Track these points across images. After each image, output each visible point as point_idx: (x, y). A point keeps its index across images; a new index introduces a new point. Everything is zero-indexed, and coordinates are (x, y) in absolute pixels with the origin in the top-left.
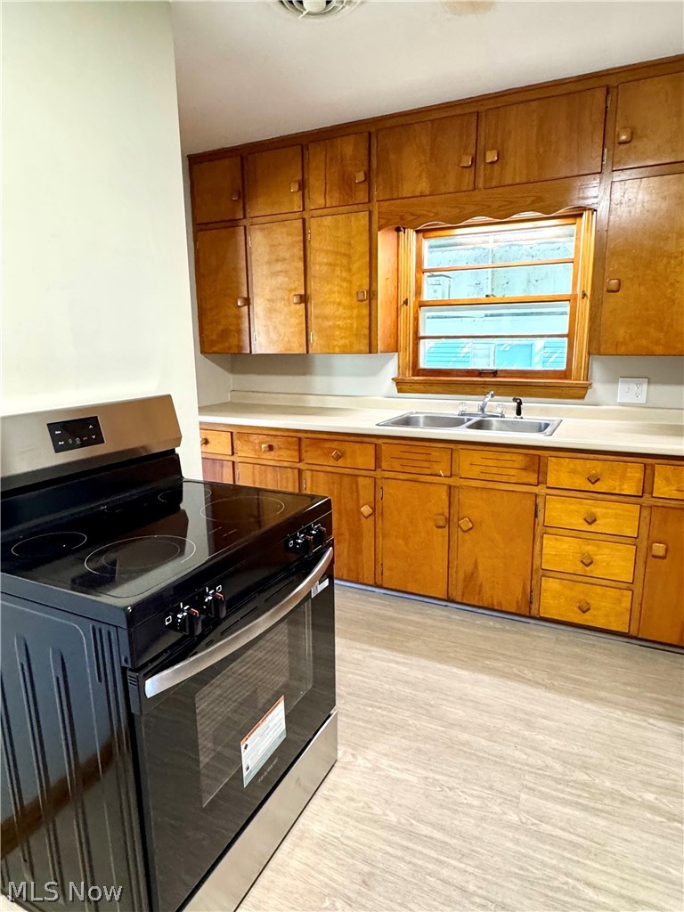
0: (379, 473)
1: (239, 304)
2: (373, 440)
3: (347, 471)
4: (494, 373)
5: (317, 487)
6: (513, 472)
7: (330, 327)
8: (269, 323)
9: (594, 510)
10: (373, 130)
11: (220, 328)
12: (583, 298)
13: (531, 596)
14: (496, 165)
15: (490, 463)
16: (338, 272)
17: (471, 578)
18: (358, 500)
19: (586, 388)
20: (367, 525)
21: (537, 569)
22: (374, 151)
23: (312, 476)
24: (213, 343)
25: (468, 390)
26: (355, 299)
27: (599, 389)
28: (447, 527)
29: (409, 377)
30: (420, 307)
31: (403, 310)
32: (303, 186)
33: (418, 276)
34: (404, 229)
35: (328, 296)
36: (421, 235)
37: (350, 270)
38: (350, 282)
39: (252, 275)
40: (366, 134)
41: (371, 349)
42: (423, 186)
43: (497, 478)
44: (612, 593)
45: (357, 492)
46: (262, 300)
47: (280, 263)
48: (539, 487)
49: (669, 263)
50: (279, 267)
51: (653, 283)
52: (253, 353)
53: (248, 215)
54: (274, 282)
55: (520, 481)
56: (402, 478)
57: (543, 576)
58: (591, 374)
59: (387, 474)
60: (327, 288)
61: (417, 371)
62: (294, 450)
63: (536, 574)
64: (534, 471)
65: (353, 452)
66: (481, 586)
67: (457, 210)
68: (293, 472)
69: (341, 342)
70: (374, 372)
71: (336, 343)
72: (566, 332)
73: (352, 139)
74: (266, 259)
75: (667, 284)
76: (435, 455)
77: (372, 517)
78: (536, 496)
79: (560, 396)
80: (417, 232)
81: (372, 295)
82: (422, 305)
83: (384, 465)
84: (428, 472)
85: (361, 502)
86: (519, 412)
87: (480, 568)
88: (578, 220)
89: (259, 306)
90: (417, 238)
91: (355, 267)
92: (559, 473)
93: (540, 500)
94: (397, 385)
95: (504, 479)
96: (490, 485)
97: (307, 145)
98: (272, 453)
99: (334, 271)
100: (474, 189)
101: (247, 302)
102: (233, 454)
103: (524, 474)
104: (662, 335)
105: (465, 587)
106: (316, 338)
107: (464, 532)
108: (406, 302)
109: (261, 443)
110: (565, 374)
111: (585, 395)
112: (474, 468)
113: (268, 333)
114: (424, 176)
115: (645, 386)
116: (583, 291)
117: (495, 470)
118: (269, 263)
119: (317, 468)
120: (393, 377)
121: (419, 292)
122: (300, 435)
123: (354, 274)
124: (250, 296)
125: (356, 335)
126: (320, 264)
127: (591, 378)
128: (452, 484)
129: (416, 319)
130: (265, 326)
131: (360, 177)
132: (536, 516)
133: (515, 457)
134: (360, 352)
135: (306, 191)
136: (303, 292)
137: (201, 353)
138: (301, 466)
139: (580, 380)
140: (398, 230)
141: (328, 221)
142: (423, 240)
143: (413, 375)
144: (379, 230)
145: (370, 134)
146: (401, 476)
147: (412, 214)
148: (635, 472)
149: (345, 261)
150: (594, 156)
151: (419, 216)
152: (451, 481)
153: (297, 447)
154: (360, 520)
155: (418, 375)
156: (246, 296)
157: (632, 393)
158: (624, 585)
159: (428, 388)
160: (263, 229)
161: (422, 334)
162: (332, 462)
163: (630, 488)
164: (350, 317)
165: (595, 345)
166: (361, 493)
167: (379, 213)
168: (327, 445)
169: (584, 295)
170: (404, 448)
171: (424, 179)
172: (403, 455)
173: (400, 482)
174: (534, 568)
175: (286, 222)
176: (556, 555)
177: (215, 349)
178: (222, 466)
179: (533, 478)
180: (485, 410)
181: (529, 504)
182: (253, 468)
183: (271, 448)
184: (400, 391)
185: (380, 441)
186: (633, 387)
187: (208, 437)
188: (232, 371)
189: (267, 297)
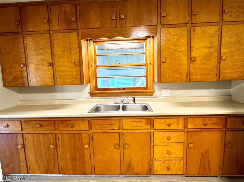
0: (91, 131)
1: (22, 66)
2: (87, 119)
3: (77, 132)
4: (124, 89)
5: (64, 140)
6: (142, 125)
7: (64, 75)
8: (36, 74)
9: (170, 135)
10: (77, 3)
11: (13, 76)
12: (150, 65)
13: (151, 168)
14: (124, 20)
15: (134, 123)
16: (66, 54)
17: (129, 165)
18: (82, 143)
19: (153, 92)
20: (87, 152)
21: (152, 158)
22: (78, 10)
23: (61, 136)
24: (10, 82)
25: (116, 95)
26: (74, 65)
27: (157, 92)
28: (119, 149)
29: (95, 92)
30: (96, 67)
31: (91, 68)
32: (49, 21)
33: (95, 57)
34: (89, 40)
35: (62, 63)
36: (95, 43)
37: (71, 54)
38: (71, 58)
39: (27, 55)
40: (74, 4)
41: (82, 83)
42: (98, 25)
43: (136, 128)
44: (178, 162)
45: (82, 139)
46: (32, 65)
47: (40, 50)
48: (151, 130)
49: (179, 54)
50: (40, 51)
51: (175, 60)
52: (30, 85)
53: (24, 31)
54: (38, 58)
55: (145, 128)
56: (101, 132)
57: (154, 160)
58: (154, 88)
59: (94, 131)
60: (62, 60)
61: (97, 89)
62: (53, 126)
63: (152, 160)
64: (149, 124)
65: (79, 124)
66: (133, 168)
67: (111, 34)
68: (53, 135)
69: (69, 80)
70: (82, 90)
71: (67, 81)
72: (145, 75)
73: (69, 5)
74: (34, 48)
75: (179, 60)
76: (113, 122)
77: (89, 149)
78: (150, 133)
79: (146, 95)
80: (94, 42)
81: (81, 63)
82: (97, 67)
83: (93, 128)
84: (111, 128)
85: (84, 143)
86: (134, 102)
87: (132, 161)
88: (146, 41)
89: (32, 67)
90: (94, 44)
91: (73, 52)
92: (158, 124)
93: (152, 134)
94: (90, 95)
95: (139, 128)
96: (134, 131)
97: (50, 6)
98: (42, 128)
99: (64, 54)
100: (116, 27)
101: (26, 65)
102: (22, 130)
103: (146, 126)
104: (179, 76)
105: (127, 169)
106: (58, 79)
107: (126, 149)
108: (92, 66)
109: (36, 125)
110: (146, 88)
111: (153, 94)
112: (128, 125)
113: (36, 78)
114: (98, 21)
115: (170, 91)
116: (150, 63)
117: (135, 125)
118: (35, 50)
119: (63, 132)
120: (89, 92)
121: (95, 62)
122: (54, 119)
123: (73, 55)
124: (27, 63)
125: (75, 78)
126: (59, 51)
127: (154, 89)
128: (120, 132)
129: (96, 71)
130: (35, 75)
131: (73, 19)
132: (151, 140)
133: (142, 120)
134: (77, 84)
135: (50, 23)
136: (51, 61)
137: (4, 86)
138: (56, 132)
139: (151, 90)
140: (87, 40)
141: (61, 35)
142: (96, 45)
143: (96, 91)
144: (82, 39)
145: (76, 4)
146: (100, 131)
147: (94, 34)
148: (181, 121)
149: (69, 50)
150: (155, 19)
151: (97, 35)
152: (119, 131)
153: (54, 125)
154: (83, 150)
155: (97, 91)
156: (25, 63)
157: (166, 93)
158: (180, 159)
159: (102, 95)
160: (31, 37)
161: (98, 76)
162: (70, 129)
163: (181, 127)
164: (72, 71)
165: (160, 79)
166: (83, 140)
167: (82, 33)
168: (67, 122)
169: (150, 64)
170: (100, 121)
171: (98, 22)
172: (101, 123)
173: (100, 134)
174: (151, 158)
175: (42, 35)
176: (158, 152)
177: (11, 85)
178: (17, 136)
179: (149, 127)
180: (123, 102)
181: (149, 136)
182: (33, 135)
183: (41, 126)
184: (91, 96)
185: (90, 119)
186: (166, 91)
187: (8, 124)
188: (20, 92)
189: (35, 63)
